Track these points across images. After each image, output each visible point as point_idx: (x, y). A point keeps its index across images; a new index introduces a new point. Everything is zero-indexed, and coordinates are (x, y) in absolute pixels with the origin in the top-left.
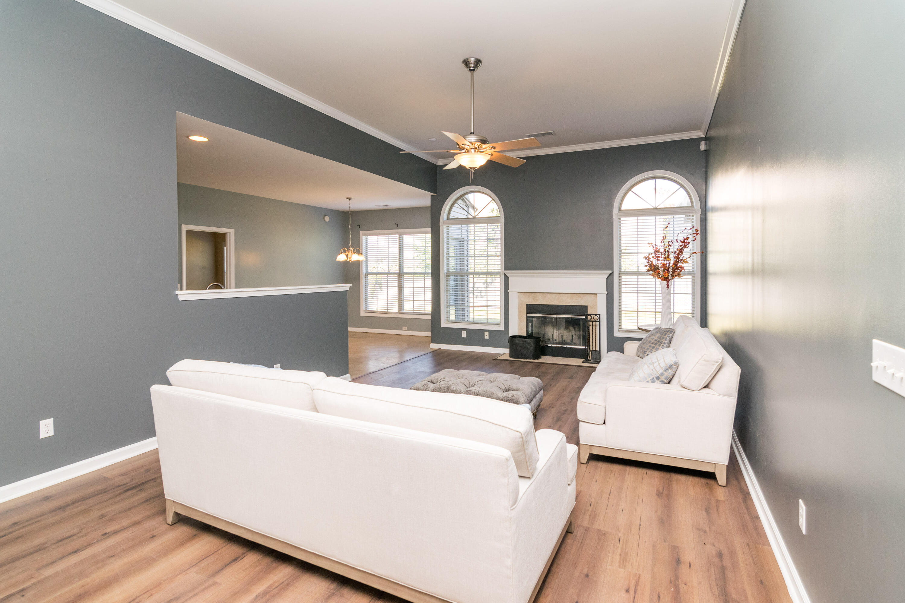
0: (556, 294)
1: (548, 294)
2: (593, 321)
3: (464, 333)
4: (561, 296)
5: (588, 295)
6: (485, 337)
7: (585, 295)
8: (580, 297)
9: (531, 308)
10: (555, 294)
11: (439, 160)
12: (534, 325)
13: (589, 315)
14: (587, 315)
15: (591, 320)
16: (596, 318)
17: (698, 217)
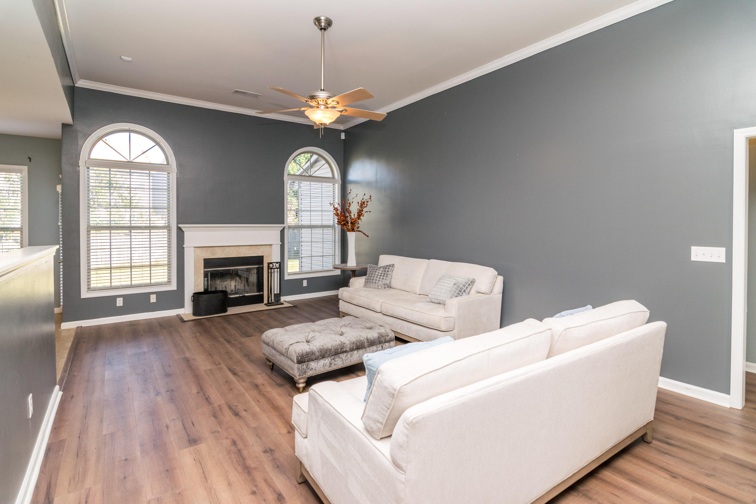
0: (235, 247)
1: (227, 248)
2: (274, 269)
3: (120, 301)
4: (240, 249)
5: (264, 246)
6: (151, 300)
7: (262, 246)
8: (257, 248)
9: (208, 263)
10: (233, 247)
11: (81, 80)
12: (209, 280)
13: (271, 263)
14: (269, 264)
15: (274, 268)
16: (278, 265)
17: (338, 186)
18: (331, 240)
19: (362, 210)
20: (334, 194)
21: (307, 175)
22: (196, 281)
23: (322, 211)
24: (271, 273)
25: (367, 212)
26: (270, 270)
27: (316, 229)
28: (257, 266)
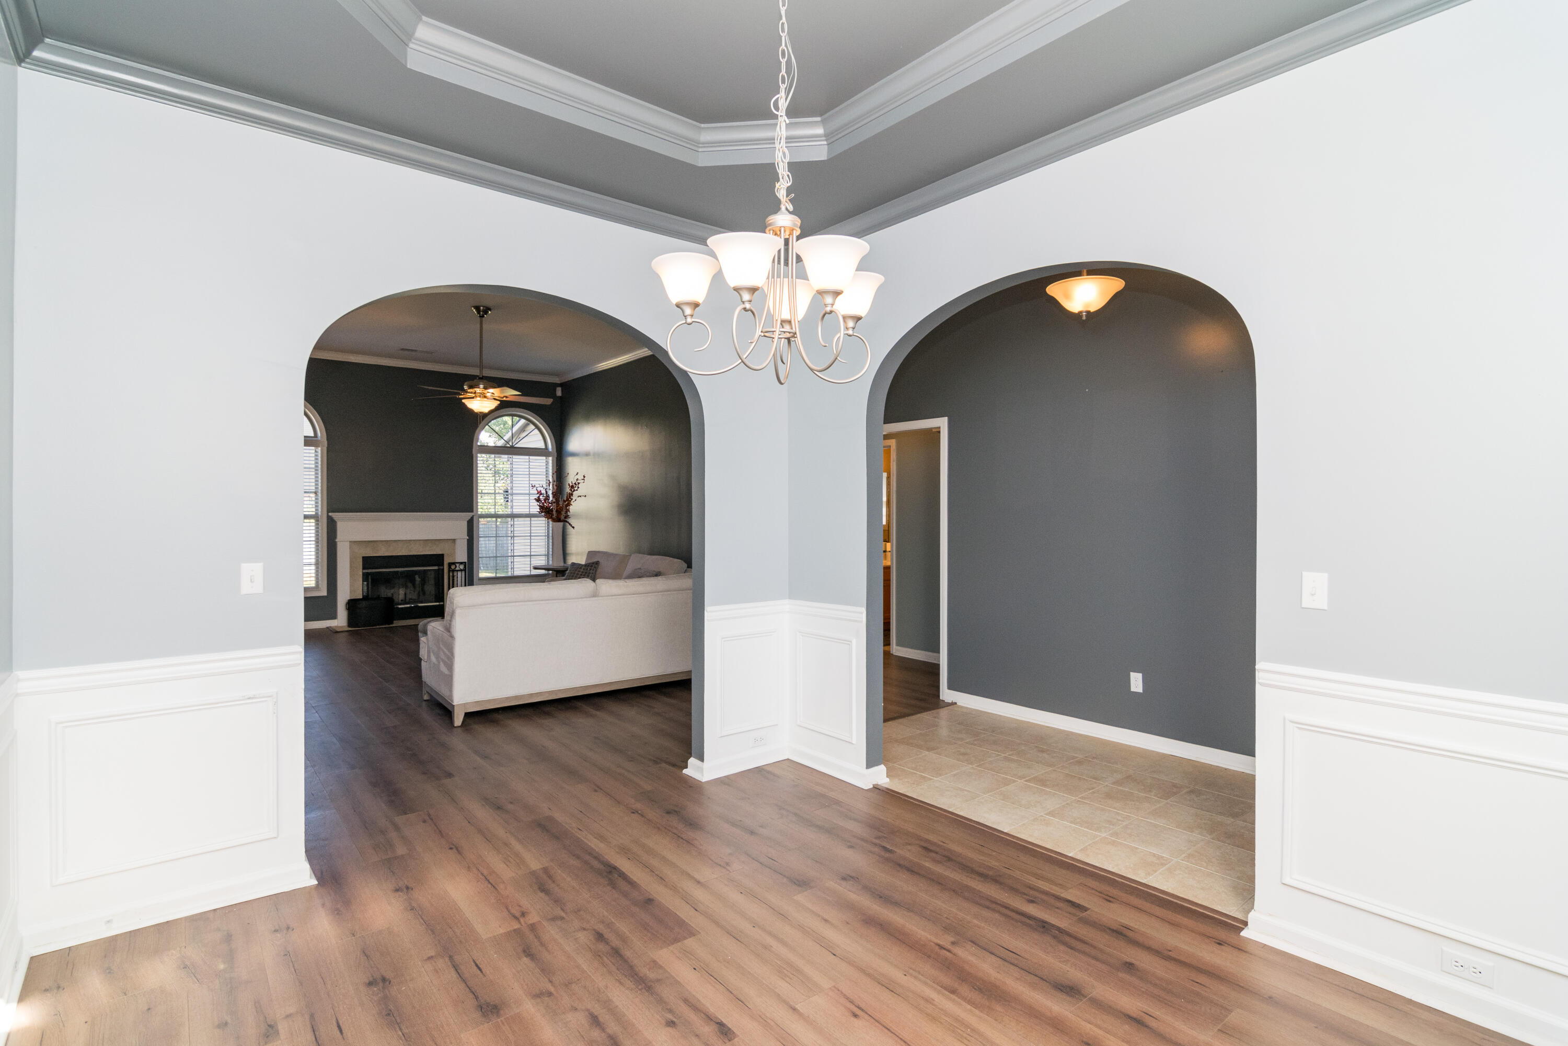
0: (405, 542)
2: (457, 571)
4: (411, 544)
5: (446, 541)
7: (442, 541)
8: (437, 544)
9: (368, 562)
10: (402, 543)
12: (370, 583)
13: (454, 563)
14: (450, 564)
15: (456, 569)
16: (462, 567)
17: (553, 460)
18: (544, 534)
19: (572, 494)
20: (546, 471)
21: (509, 446)
22: (351, 585)
23: (529, 495)
24: (453, 576)
25: (580, 496)
26: (451, 574)
27: (520, 519)
28: (436, 568)
